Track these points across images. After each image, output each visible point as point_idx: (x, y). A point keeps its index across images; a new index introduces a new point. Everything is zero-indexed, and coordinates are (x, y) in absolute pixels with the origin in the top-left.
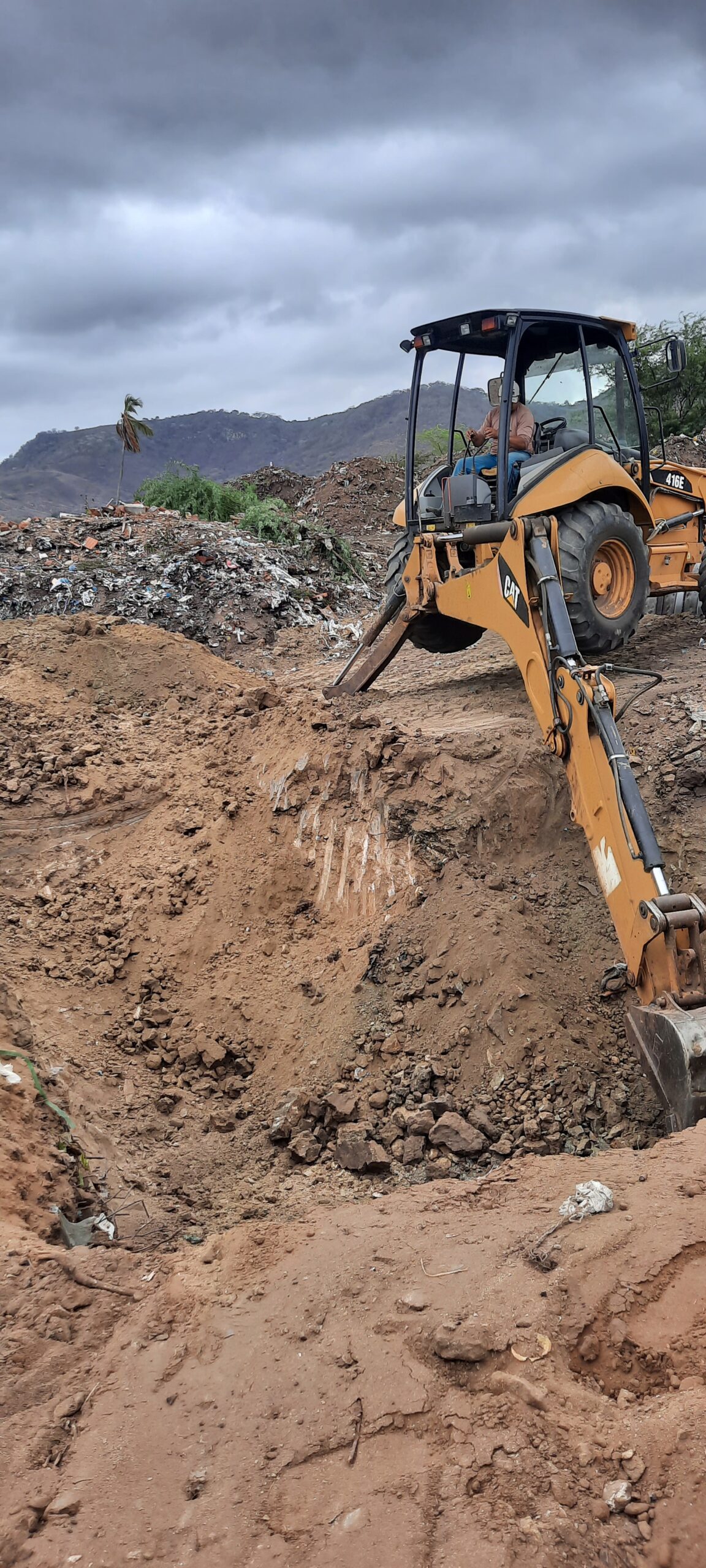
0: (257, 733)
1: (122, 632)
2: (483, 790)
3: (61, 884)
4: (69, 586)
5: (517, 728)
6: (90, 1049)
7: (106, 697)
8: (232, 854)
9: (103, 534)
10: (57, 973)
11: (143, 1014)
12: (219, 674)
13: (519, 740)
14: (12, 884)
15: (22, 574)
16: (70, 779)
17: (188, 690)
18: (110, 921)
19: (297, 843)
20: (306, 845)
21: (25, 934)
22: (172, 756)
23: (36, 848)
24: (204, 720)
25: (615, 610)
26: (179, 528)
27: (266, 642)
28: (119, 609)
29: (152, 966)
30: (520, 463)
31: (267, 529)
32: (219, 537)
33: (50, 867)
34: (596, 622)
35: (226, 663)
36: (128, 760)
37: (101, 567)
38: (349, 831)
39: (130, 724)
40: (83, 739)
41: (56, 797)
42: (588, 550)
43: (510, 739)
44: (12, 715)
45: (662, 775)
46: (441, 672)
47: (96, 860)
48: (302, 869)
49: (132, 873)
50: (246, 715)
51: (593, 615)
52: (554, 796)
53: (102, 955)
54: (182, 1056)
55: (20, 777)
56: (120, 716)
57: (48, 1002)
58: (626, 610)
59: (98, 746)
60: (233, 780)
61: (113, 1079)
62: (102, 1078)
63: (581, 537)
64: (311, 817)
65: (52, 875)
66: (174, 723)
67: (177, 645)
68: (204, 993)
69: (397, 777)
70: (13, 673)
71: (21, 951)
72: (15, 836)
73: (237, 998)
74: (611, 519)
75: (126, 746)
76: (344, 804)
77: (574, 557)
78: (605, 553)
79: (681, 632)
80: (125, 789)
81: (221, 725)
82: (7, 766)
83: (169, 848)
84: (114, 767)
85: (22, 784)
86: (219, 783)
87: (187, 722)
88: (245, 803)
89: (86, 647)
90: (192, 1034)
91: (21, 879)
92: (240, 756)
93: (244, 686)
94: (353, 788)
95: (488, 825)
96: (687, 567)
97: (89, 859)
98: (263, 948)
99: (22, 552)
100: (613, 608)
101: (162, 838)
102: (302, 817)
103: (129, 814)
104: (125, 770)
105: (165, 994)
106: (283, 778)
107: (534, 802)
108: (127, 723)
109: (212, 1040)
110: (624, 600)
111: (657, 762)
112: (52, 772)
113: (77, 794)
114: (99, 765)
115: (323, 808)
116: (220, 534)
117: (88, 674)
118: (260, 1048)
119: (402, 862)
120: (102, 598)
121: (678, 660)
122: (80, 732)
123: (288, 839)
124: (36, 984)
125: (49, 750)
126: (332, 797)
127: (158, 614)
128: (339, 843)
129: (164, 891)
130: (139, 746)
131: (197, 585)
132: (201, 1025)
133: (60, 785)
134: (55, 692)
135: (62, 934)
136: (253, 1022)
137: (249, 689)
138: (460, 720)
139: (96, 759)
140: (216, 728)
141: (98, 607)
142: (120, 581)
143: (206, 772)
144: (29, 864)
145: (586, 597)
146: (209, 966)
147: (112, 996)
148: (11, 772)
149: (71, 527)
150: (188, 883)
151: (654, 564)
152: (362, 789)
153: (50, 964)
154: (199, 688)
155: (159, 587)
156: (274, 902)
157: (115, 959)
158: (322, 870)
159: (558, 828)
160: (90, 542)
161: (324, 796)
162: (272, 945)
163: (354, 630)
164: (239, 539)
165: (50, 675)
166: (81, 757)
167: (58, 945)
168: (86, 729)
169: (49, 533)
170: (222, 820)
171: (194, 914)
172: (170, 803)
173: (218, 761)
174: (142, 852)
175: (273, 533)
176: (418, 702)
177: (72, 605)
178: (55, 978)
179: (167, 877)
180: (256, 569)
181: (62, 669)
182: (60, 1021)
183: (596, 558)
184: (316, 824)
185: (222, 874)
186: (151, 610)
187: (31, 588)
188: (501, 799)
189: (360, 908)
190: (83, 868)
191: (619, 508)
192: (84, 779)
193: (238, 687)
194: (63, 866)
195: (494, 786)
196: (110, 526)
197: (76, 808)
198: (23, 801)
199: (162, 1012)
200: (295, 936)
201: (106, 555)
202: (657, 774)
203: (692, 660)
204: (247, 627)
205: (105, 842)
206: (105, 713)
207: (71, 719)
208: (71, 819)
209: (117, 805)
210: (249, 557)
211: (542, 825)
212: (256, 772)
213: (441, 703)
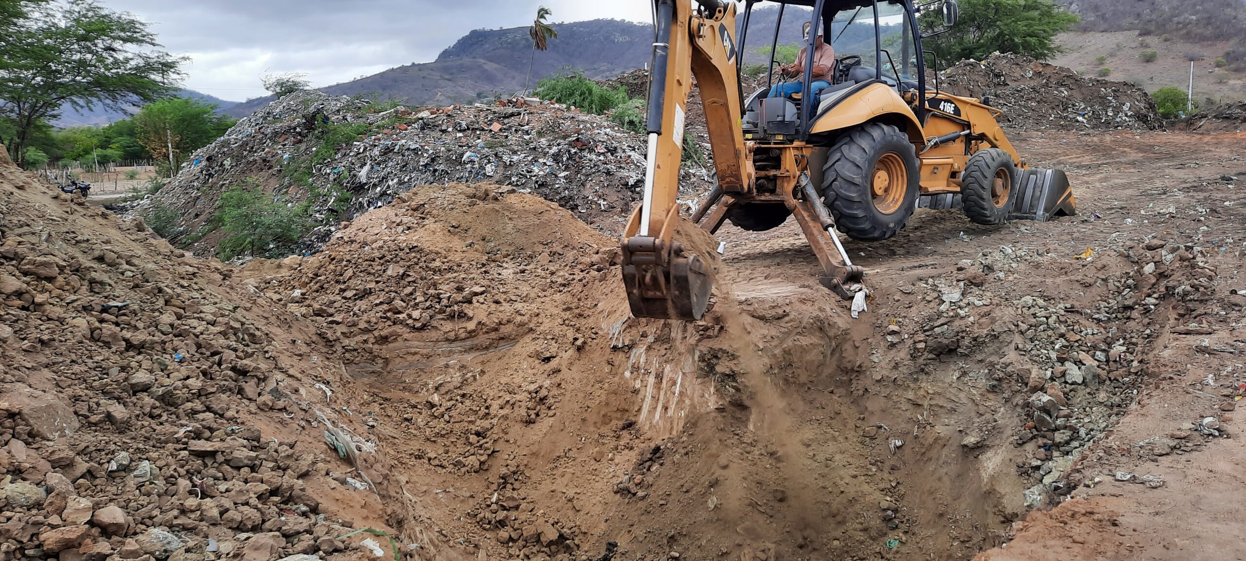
0: (604, 286)
1: (512, 199)
2: (773, 344)
3: (447, 393)
4: (476, 159)
5: (804, 297)
6: (456, 524)
7: (495, 249)
8: (577, 378)
9: (506, 121)
10: (437, 462)
11: (499, 500)
12: (582, 236)
13: (804, 307)
14: (410, 391)
15: (443, 149)
16: (460, 313)
17: (557, 248)
18: (481, 424)
19: (627, 374)
20: (634, 376)
21: (415, 429)
22: (538, 299)
23: (431, 364)
24: (565, 273)
25: (891, 208)
26: (564, 119)
27: (622, 211)
28: (513, 179)
29: (509, 462)
30: (821, 90)
31: (631, 123)
32: (593, 127)
33: (439, 379)
34: (874, 217)
35: (588, 227)
36: (505, 300)
37: (502, 146)
38: (668, 368)
39: (511, 271)
40: (473, 282)
41: (448, 326)
42: (870, 161)
43: (798, 306)
44: (423, 259)
45: (915, 343)
46: (755, 244)
47: (474, 377)
48: (629, 395)
49: (500, 388)
50: (599, 270)
51: (871, 211)
52: (829, 352)
53: (472, 451)
54: (525, 534)
55: (423, 309)
56: (504, 265)
57: (427, 485)
58: (899, 208)
59: (484, 289)
60: (583, 321)
61: (471, 548)
62: (463, 547)
63: (865, 151)
64: (639, 354)
65: (441, 385)
66: (543, 273)
67: (552, 212)
68: (546, 487)
69: (706, 329)
70: (427, 227)
71: (411, 443)
72: (415, 353)
73: (571, 493)
74: (890, 138)
75: (504, 290)
76: (665, 346)
77: (858, 166)
78: (884, 163)
79: (949, 225)
80: (500, 323)
81: (577, 278)
82: (415, 299)
83: (530, 371)
84: (493, 306)
85: (424, 314)
86: (572, 323)
87: (552, 273)
88: (590, 340)
89: (483, 209)
90: (534, 518)
91: (416, 387)
92: (589, 303)
93: (600, 246)
94: (673, 335)
95: (776, 371)
96: (953, 174)
97: (469, 375)
98: (594, 455)
99: (444, 131)
100: (888, 207)
101: (526, 363)
102: (633, 354)
103: (502, 343)
104: (502, 309)
105: (517, 485)
106: (620, 323)
107: (813, 356)
108: (508, 271)
109: (549, 524)
110: (897, 200)
111: (913, 332)
112: (447, 307)
113: (464, 325)
114: (482, 303)
115: (649, 348)
116: (595, 125)
117: (484, 231)
118: (585, 533)
119: (707, 395)
120: (501, 170)
121: (941, 249)
122: (472, 276)
123: (621, 370)
124: (420, 470)
125: (446, 289)
126: (656, 340)
127: (542, 185)
128: (659, 377)
129: (523, 404)
130: (514, 290)
131: (574, 164)
132: (542, 511)
133: (451, 317)
134: (457, 243)
135: (443, 432)
136: (581, 513)
137: (603, 249)
138: (760, 287)
139: (481, 298)
140: (573, 279)
141: (497, 177)
142: (515, 158)
143: (563, 314)
144: (423, 376)
145: (866, 197)
146: (552, 465)
147: (476, 484)
148: (417, 304)
149: (482, 114)
150: (541, 400)
151: (924, 173)
152: (680, 336)
153: (432, 455)
154: (566, 246)
155: (545, 164)
156: (606, 419)
157: (481, 455)
158: (645, 396)
159: (832, 377)
160: (496, 127)
161: (651, 339)
162: (602, 454)
163: (691, 205)
164: (608, 130)
165: (454, 230)
166: (469, 296)
167: (439, 440)
168: (475, 274)
169: (466, 117)
170: (571, 352)
171: (544, 424)
172: (534, 336)
173: (573, 306)
174: (509, 372)
175: (635, 126)
176: (731, 269)
177: (478, 174)
178: (435, 466)
179: (526, 394)
180: (620, 153)
181: (464, 226)
182: (435, 499)
183: (876, 166)
184: (642, 360)
185: (568, 395)
186: (537, 182)
187: (448, 159)
188: (787, 352)
189: (672, 429)
190: (464, 382)
191: (897, 129)
192: (471, 314)
193: (595, 246)
194: (449, 379)
195: (782, 341)
196: (512, 115)
197: (463, 336)
198: (423, 327)
199: (513, 499)
200: (619, 447)
201: (507, 137)
202: (911, 341)
203: (952, 250)
204: (609, 199)
205: (483, 363)
206: (493, 261)
207: (466, 265)
208: (459, 344)
209: (493, 335)
210: (615, 144)
211: (819, 374)
212: (601, 316)
213: (749, 271)
